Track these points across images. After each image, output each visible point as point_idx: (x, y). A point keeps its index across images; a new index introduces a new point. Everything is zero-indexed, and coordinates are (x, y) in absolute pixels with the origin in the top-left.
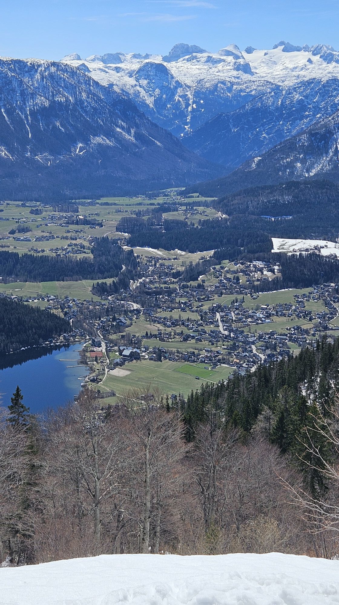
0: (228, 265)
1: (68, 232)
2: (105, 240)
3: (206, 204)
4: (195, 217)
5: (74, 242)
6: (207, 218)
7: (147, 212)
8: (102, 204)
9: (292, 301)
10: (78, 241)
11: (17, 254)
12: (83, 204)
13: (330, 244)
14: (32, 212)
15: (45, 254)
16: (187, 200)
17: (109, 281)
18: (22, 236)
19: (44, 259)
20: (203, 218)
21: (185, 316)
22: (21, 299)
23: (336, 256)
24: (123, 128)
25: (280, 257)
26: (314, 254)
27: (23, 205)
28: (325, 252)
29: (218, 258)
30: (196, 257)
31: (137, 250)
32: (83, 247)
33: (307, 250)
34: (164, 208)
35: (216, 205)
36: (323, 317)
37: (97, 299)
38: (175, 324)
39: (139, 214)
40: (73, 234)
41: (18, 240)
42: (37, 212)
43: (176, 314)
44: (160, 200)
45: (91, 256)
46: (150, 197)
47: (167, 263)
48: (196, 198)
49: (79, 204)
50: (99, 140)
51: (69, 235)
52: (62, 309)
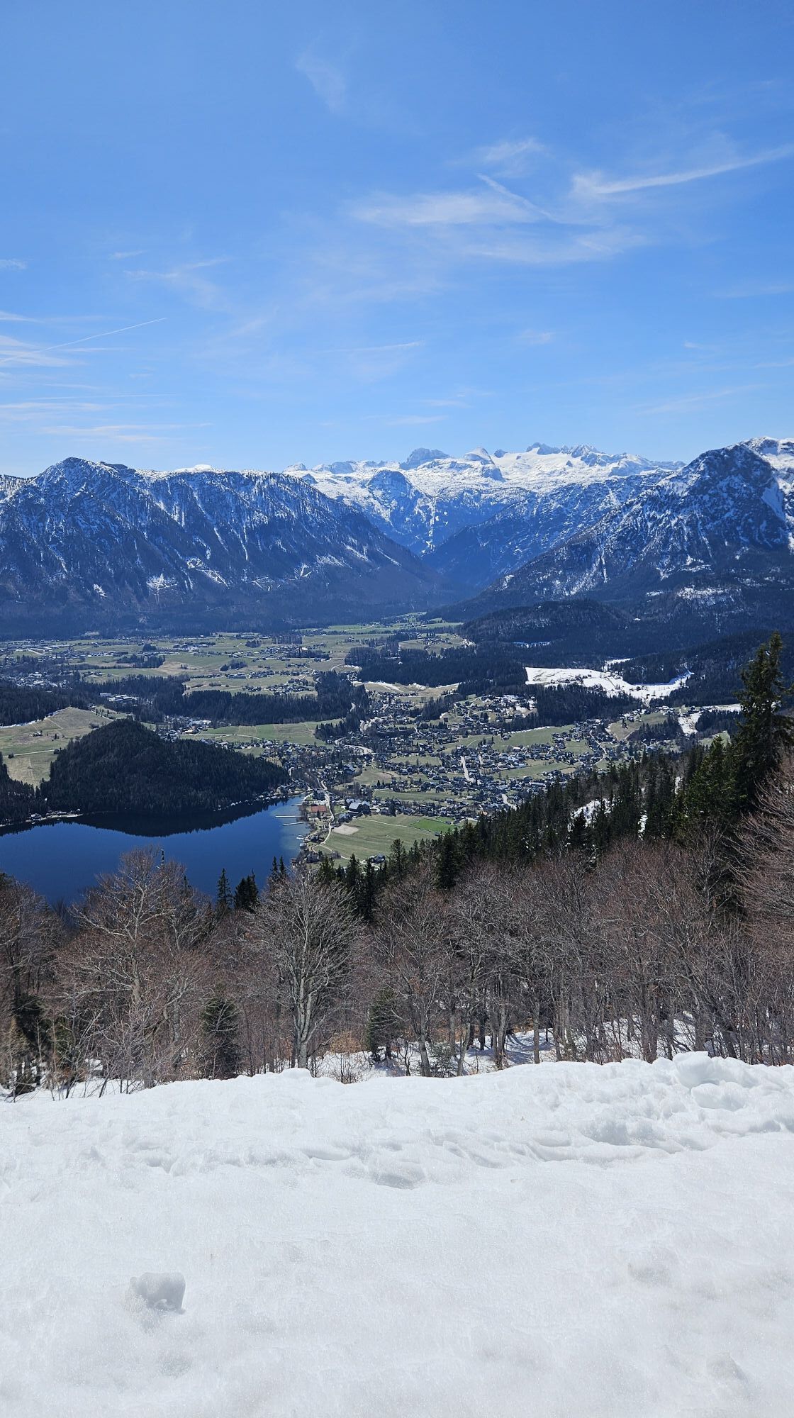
0: (474, 700)
1: (289, 666)
2: (332, 674)
3: (450, 631)
4: (436, 645)
5: (296, 678)
6: (452, 646)
7: (382, 641)
8: (329, 634)
9: (550, 741)
10: (301, 677)
11: (229, 694)
12: (307, 634)
13: (595, 673)
14: (248, 645)
15: (262, 692)
16: (428, 627)
17: (335, 722)
18: (235, 673)
19: (260, 698)
20: (446, 647)
21: (423, 761)
22: (231, 746)
23: (601, 687)
24: (353, 545)
25: (535, 690)
26: (575, 685)
27: (238, 637)
28: (588, 683)
29: (463, 693)
30: (437, 692)
31: (370, 685)
32: (306, 683)
33: (567, 681)
34: (401, 637)
35: (461, 631)
36: (587, 759)
37: (321, 743)
38: (412, 770)
39: (371, 643)
40: (295, 669)
41: (231, 677)
42: (254, 645)
43: (413, 759)
44: (397, 627)
45: (315, 693)
46: (386, 624)
47: (404, 699)
48: (439, 623)
49: (303, 634)
50: (326, 560)
51: (290, 670)
52: (280, 756)
